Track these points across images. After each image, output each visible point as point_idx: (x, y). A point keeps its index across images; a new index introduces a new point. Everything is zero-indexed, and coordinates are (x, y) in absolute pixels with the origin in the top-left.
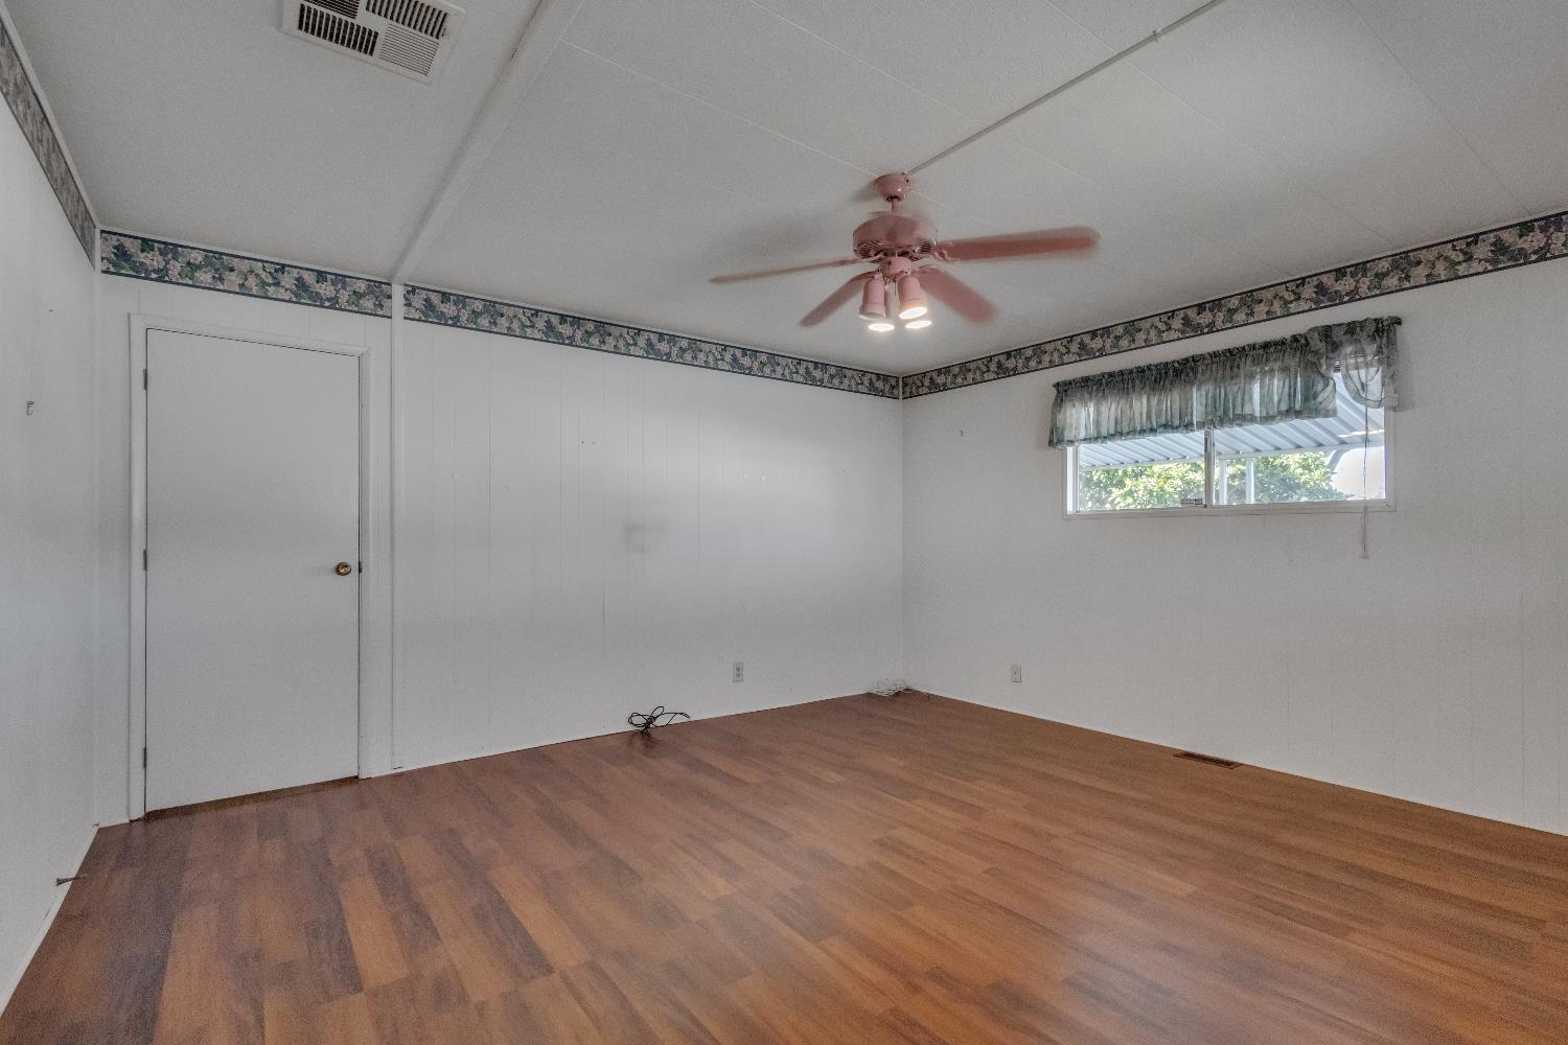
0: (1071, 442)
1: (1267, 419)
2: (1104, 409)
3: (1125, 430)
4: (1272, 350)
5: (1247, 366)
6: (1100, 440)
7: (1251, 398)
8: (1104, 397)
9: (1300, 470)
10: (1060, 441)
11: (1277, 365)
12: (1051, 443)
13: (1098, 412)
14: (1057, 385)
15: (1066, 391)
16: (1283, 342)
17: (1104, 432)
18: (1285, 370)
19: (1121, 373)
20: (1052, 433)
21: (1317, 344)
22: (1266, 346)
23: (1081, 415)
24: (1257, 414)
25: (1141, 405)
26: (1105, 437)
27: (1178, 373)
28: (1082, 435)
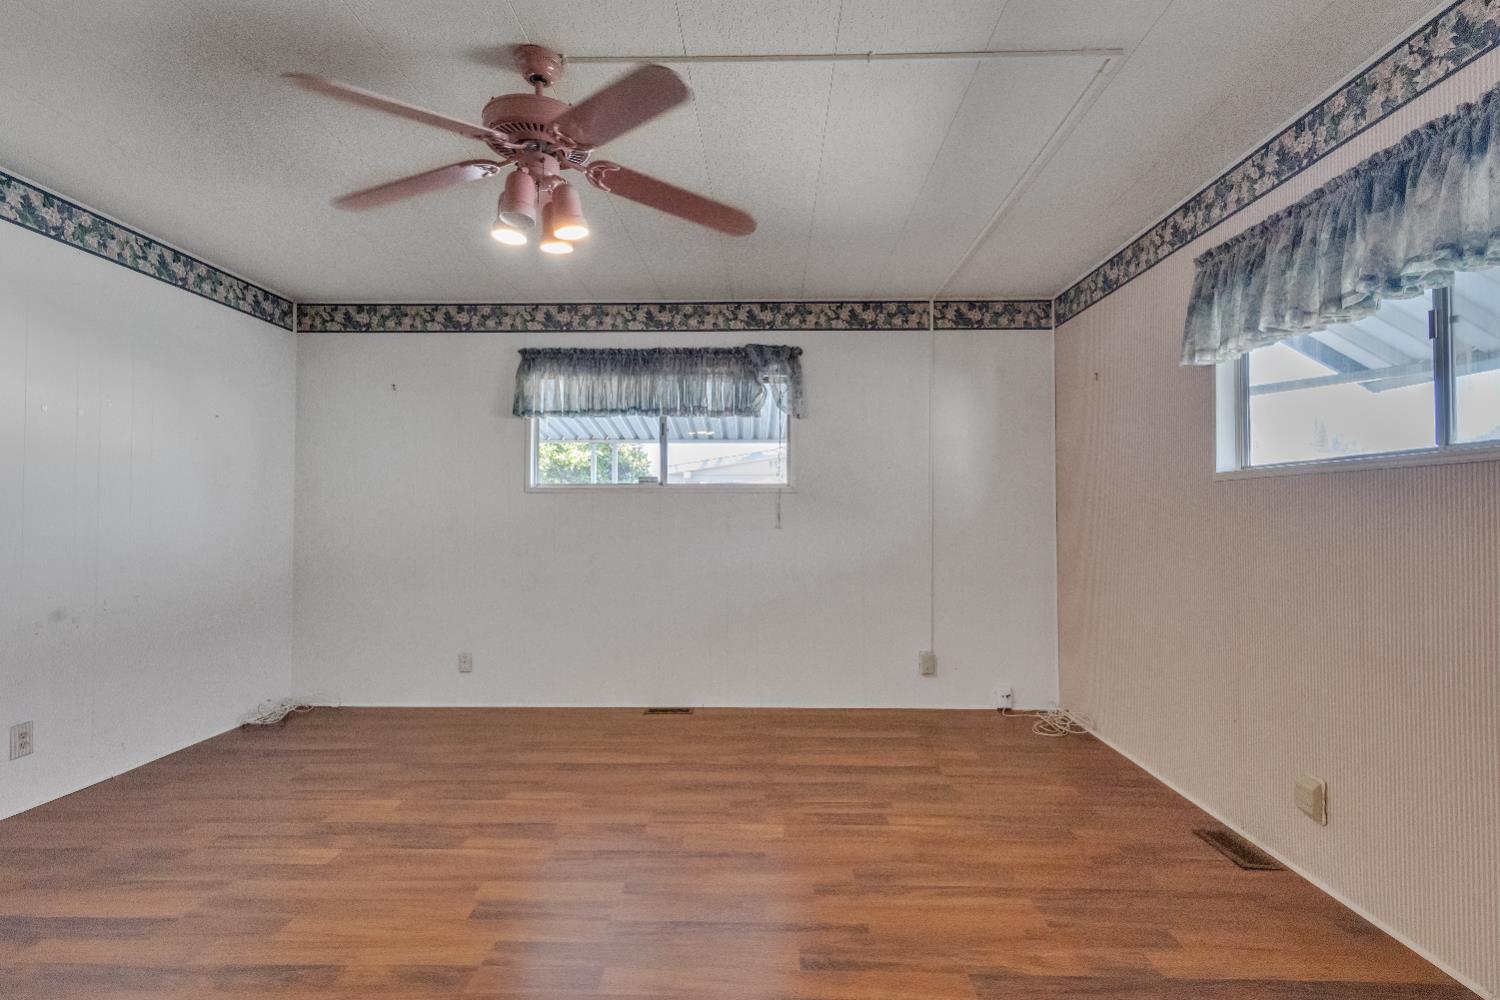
0: (538, 413)
1: (718, 413)
2: (574, 383)
3: (597, 407)
4: (720, 356)
5: (702, 368)
6: (571, 415)
7: (705, 395)
8: (575, 373)
9: (631, 458)
10: (527, 411)
11: (724, 369)
12: (515, 411)
13: (569, 387)
14: (523, 352)
15: (533, 359)
16: (729, 351)
17: (576, 406)
18: (730, 374)
19: (593, 351)
20: (517, 401)
21: (754, 357)
22: (717, 352)
23: (547, 387)
24: (710, 408)
25: (613, 386)
26: (576, 412)
27: (646, 362)
28: (550, 406)
